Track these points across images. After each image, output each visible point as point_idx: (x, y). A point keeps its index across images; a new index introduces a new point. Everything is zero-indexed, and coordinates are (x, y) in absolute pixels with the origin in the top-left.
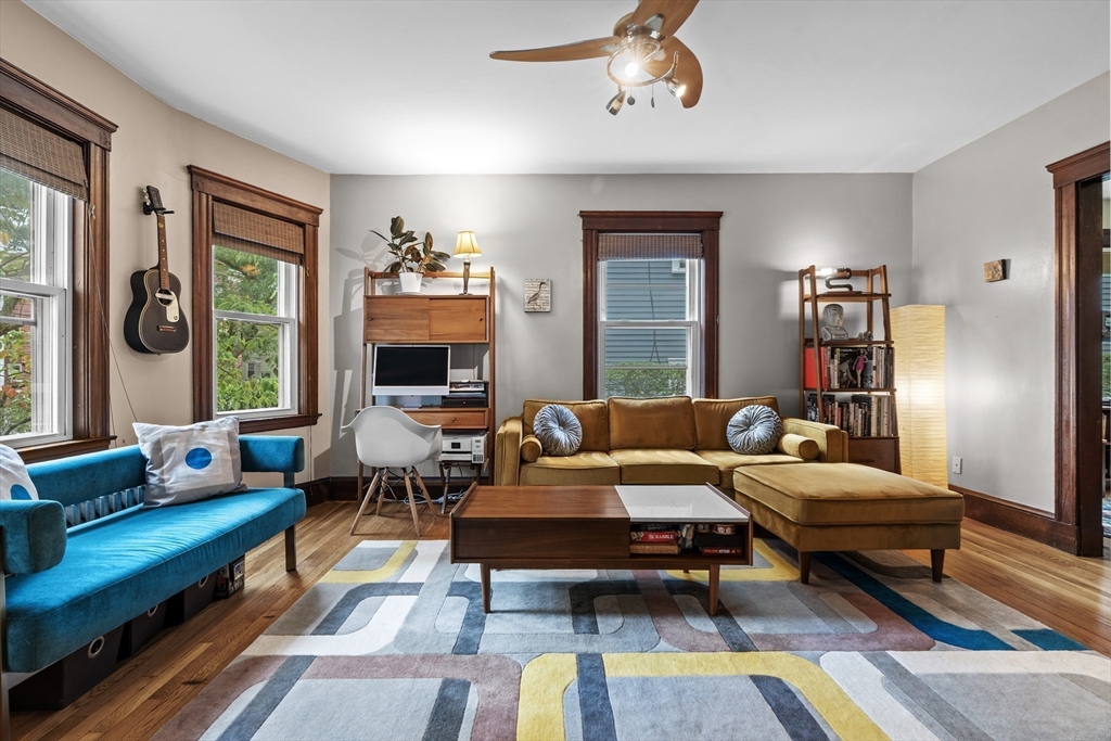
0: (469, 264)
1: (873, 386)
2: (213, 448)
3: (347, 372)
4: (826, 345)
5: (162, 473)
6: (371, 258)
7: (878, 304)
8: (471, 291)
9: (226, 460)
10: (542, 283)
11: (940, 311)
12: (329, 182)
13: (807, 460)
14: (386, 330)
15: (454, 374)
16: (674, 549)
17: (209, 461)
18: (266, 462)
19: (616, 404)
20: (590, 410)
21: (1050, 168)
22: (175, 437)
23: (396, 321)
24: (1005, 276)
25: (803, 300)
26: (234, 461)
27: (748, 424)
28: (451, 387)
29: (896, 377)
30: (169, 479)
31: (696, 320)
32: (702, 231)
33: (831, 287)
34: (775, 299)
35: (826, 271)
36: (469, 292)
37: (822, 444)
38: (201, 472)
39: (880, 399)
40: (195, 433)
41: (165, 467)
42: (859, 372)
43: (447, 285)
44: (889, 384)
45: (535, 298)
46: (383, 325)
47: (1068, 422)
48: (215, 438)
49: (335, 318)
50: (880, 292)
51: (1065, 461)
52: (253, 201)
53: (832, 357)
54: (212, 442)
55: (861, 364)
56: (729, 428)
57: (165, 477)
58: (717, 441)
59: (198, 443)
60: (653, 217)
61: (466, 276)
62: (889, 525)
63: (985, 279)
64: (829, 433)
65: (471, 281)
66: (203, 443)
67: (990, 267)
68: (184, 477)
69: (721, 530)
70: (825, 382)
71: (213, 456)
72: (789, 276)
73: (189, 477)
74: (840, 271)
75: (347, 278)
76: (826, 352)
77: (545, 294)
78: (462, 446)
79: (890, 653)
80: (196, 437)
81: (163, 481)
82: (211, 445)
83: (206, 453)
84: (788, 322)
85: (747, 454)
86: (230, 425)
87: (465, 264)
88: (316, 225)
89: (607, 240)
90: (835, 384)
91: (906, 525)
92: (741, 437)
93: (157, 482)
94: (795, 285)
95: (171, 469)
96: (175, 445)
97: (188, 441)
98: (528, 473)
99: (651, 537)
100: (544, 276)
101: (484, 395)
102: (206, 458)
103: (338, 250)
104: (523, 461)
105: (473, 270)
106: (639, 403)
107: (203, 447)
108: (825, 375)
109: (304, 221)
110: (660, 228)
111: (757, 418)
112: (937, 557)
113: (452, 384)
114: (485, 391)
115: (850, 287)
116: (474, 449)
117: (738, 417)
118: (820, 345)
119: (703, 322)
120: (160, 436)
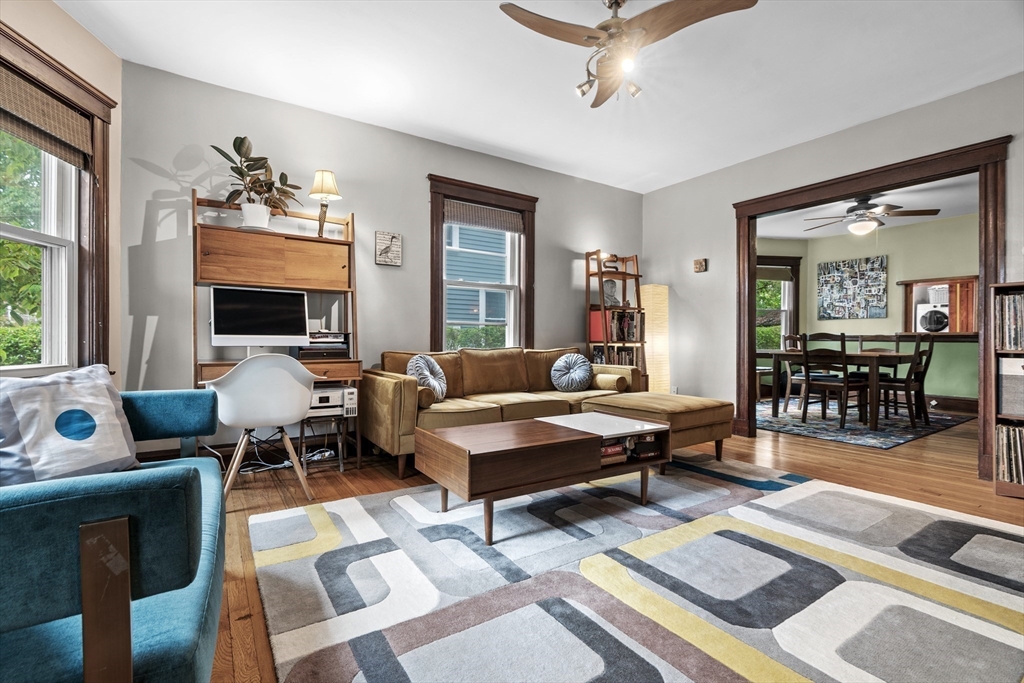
0: (326, 206)
1: (634, 340)
2: (94, 409)
3: (149, 318)
4: (609, 309)
5: (24, 450)
6: (187, 179)
7: (631, 283)
8: (325, 235)
9: (114, 425)
10: (393, 237)
11: (665, 290)
12: (121, 68)
13: (621, 392)
14: (228, 269)
15: (312, 325)
16: (623, 458)
17: (94, 427)
18: (167, 423)
19: (468, 354)
20: (448, 360)
21: (735, 206)
22: (35, 395)
23: (243, 259)
24: (706, 270)
25: (589, 275)
26: (123, 425)
27: (568, 368)
28: (311, 337)
29: (646, 334)
30: (38, 459)
31: (517, 284)
32: (520, 210)
33: (607, 267)
34: (568, 273)
35: (604, 256)
36: (324, 236)
37: (629, 379)
38: (86, 444)
39: (637, 348)
40: (62, 388)
41: (26, 440)
42: (626, 330)
43: (290, 226)
44: (642, 339)
45: (386, 250)
46: (225, 262)
47: (744, 359)
48: (92, 394)
49: (130, 248)
50: (632, 273)
51: (742, 382)
52: (25, 61)
53: (613, 318)
54: (90, 400)
55: (626, 325)
56: (552, 372)
57: (31, 455)
58: (544, 383)
59: (71, 402)
60: (483, 191)
61: (322, 220)
62: (704, 426)
63: (693, 270)
64: (633, 370)
65: (327, 226)
66: (79, 403)
67: (697, 262)
68: (63, 453)
69: (648, 439)
70: (609, 336)
71: (97, 419)
72: (578, 256)
73: (69, 452)
74: (612, 256)
75: (150, 198)
76: (609, 314)
77: (396, 248)
78: (330, 399)
79: (752, 501)
80: (66, 394)
81: (28, 462)
82: (91, 404)
83: (85, 416)
84: (577, 291)
85: (571, 391)
86: (103, 376)
87: (323, 205)
88: (106, 122)
89: (451, 206)
90: (615, 338)
91: (711, 425)
92: (565, 378)
93: (17, 466)
94: (583, 262)
95: (36, 443)
96: (36, 406)
97: (54, 400)
98: (426, 420)
99: (610, 450)
100: (394, 231)
101: (345, 346)
102: (87, 424)
103: (137, 161)
104: (420, 408)
105: (330, 214)
106: (487, 353)
107: (79, 407)
108: (609, 331)
109: (92, 110)
110: (494, 202)
111: (575, 363)
112: (719, 445)
113: (312, 335)
114: (346, 342)
115: (616, 268)
116: (346, 401)
117: (560, 363)
118: (606, 309)
119: (523, 287)
120: (9, 393)
